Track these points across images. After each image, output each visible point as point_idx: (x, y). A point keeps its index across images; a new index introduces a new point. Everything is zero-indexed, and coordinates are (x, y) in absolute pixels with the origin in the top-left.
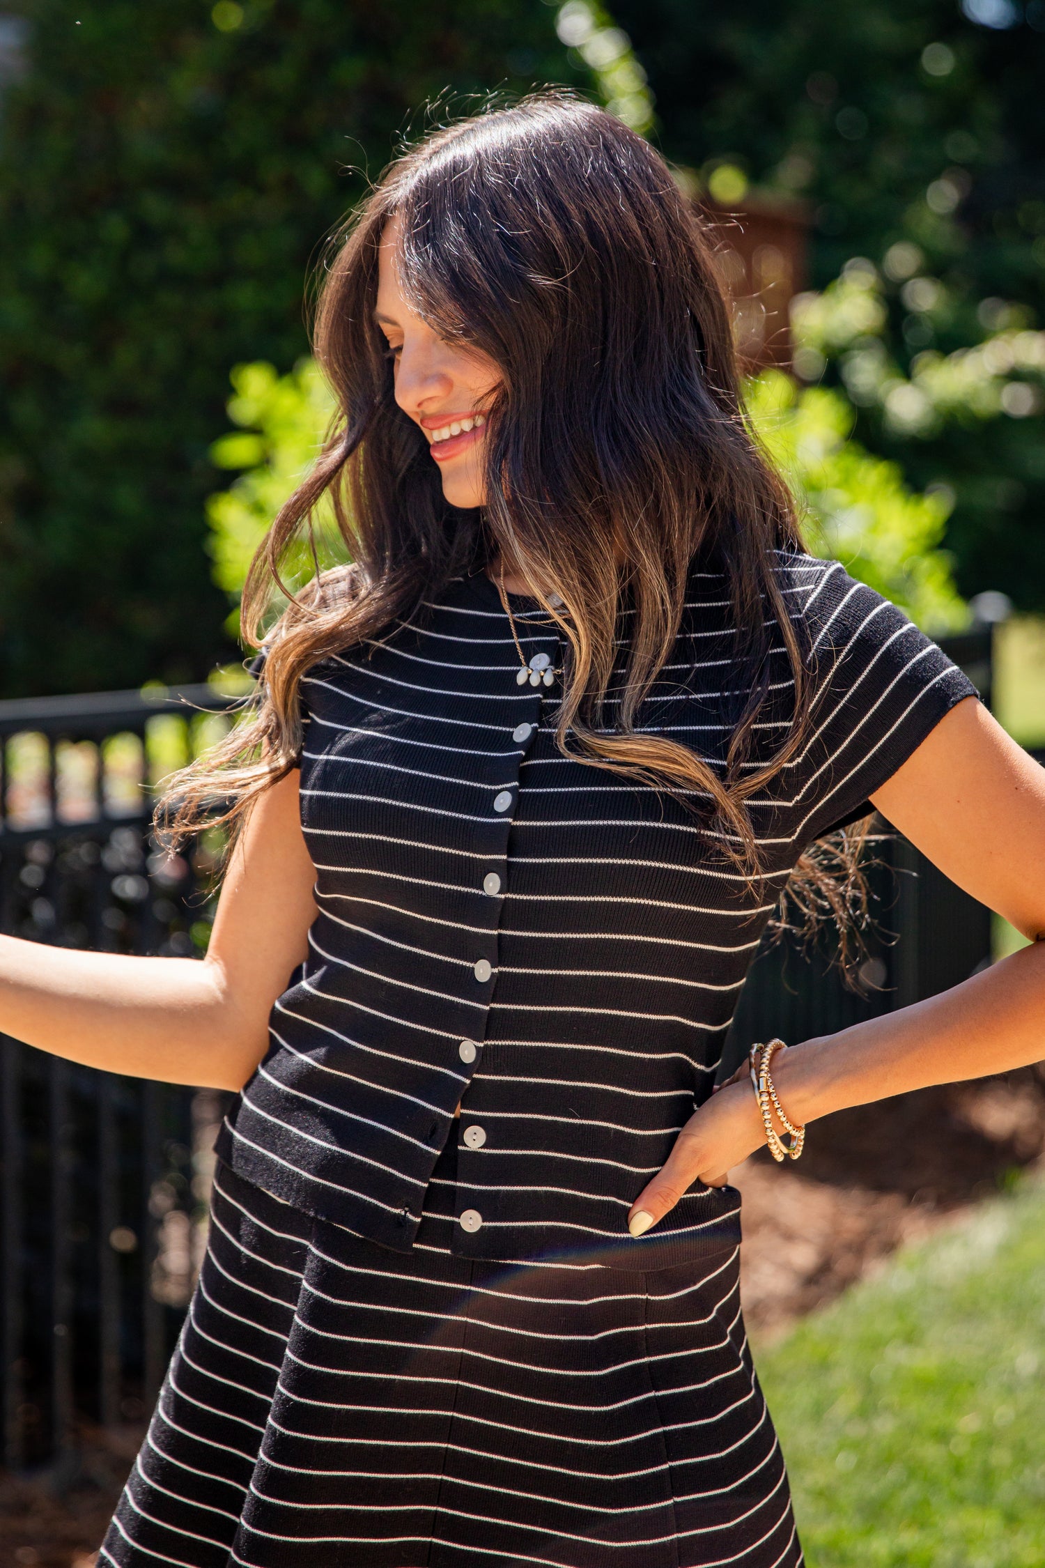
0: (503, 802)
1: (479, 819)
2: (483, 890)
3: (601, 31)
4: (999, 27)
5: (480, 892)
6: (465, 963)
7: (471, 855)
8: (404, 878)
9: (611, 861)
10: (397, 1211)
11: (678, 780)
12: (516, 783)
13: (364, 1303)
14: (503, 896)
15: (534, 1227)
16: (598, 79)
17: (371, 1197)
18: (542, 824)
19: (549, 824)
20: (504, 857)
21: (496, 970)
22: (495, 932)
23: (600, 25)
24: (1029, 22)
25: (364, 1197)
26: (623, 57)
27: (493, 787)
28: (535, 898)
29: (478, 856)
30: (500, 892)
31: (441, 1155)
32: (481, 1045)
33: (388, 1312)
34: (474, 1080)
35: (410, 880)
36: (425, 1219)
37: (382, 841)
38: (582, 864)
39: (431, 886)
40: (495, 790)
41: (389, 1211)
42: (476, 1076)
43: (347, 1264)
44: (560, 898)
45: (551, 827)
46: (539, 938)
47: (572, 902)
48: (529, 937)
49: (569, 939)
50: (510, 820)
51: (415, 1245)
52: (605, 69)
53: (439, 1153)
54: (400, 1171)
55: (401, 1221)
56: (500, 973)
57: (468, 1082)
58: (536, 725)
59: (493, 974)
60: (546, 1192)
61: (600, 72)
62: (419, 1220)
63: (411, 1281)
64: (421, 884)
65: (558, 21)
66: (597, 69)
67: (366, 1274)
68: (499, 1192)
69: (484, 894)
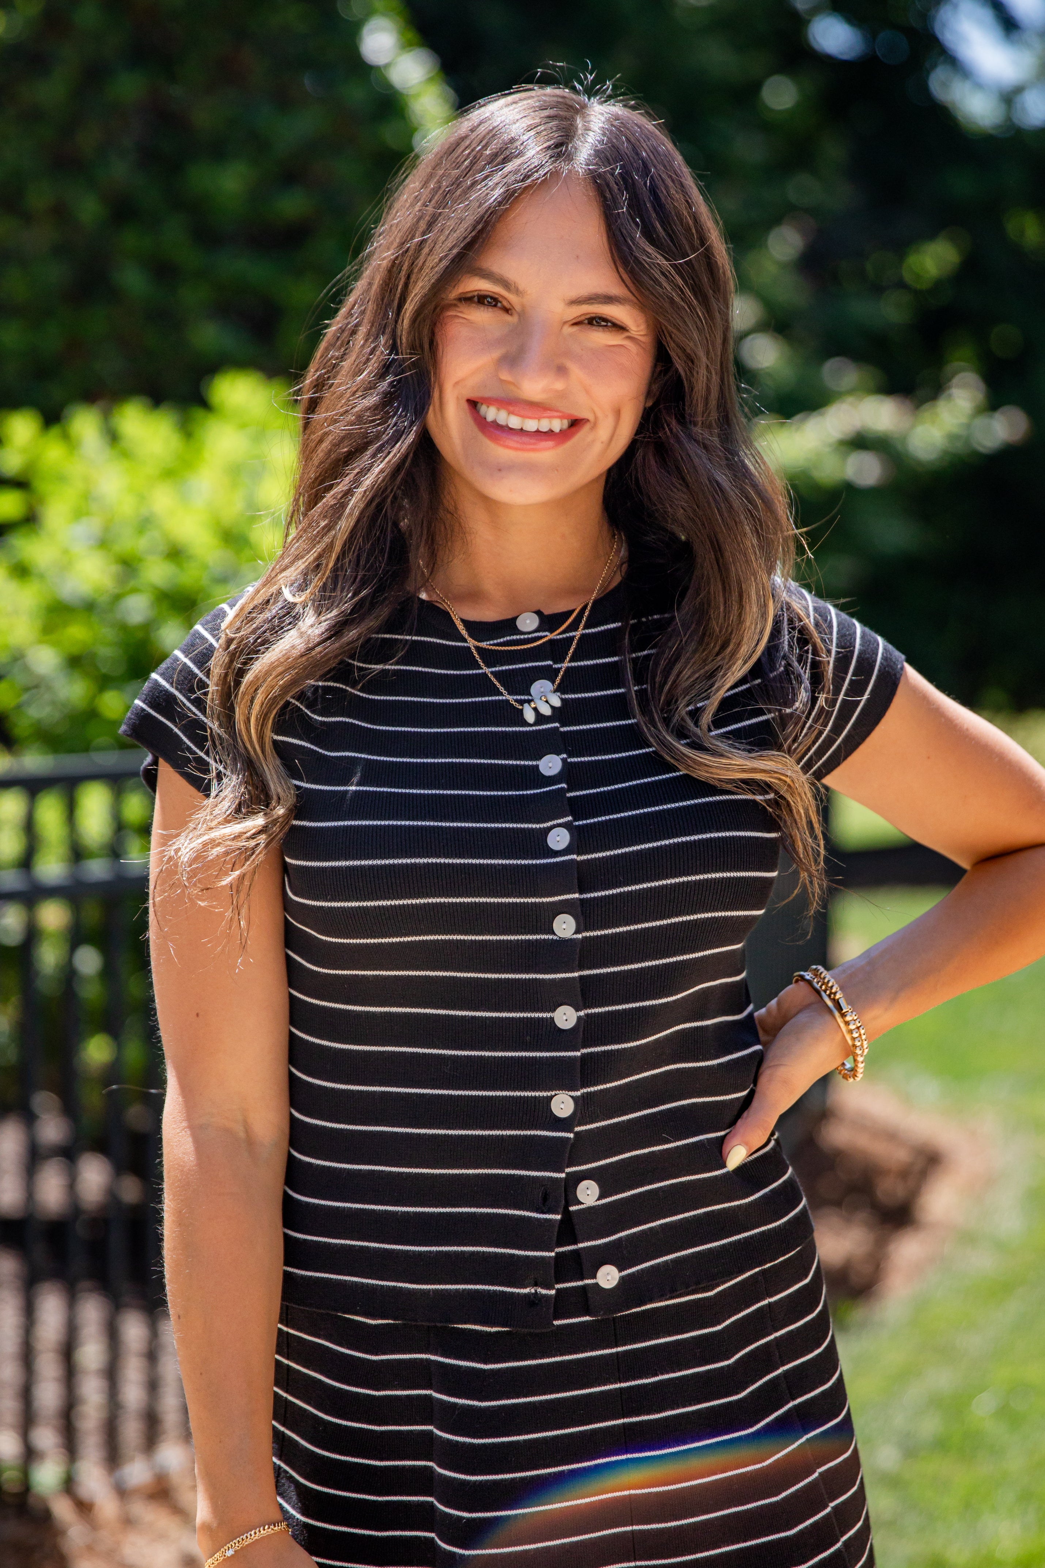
0: (559, 839)
1: (538, 862)
2: (554, 934)
3: (410, 51)
4: (845, 57)
5: (551, 937)
6: (541, 1015)
7: (538, 900)
8: (466, 938)
9: (685, 879)
10: (526, 1291)
11: (729, 787)
12: (570, 818)
13: (513, 1398)
14: (580, 936)
15: (659, 1264)
16: (406, 104)
17: (493, 1284)
18: (604, 854)
19: (612, 853)
20: (577, 896)
21: (582, 1013)
22: (576, 974)
23: (406, 46)
24: (879, 54)
25: (486, 1287)
26: (430, 80)
27: (542, 826)
28: (610, 931)
29: (545, 900)
30: (576, 932)
31: (562, 1220)
32: (578, 1093)
33: (541, 1402)
34: (576, 1134)
35: (473, 938)
36: (558, 1290)
37: (440, 903)
38: (655, 887)
39: (497, 940)
40: (544, 828)
41: (518, 1294)
42: (577, 1129)
43: (486, 1363)
44: (636, 927)
45: (615, 856)
46: (618, 972)
47: (648, 928)
48: (607, 973)
49: (649, 967)
50: (574, 857)
51: (556, 1323)
52: (412, 92)
53: (559, 1217)
54: (519, 1249)
55: (533, 1301)
56: (587, 1015)
57: (572, 1135)
58: (565, 756)
59: (579, 1018)
60: (661, 1225)
61: (407, 95)
62: (553, 1292)
63: (557, 1362)
64: (486, 941)
65: (360, 39)
66: (405, 92)
67: (507, 1368)
68: (620, 1239)
69: (555, 938)
